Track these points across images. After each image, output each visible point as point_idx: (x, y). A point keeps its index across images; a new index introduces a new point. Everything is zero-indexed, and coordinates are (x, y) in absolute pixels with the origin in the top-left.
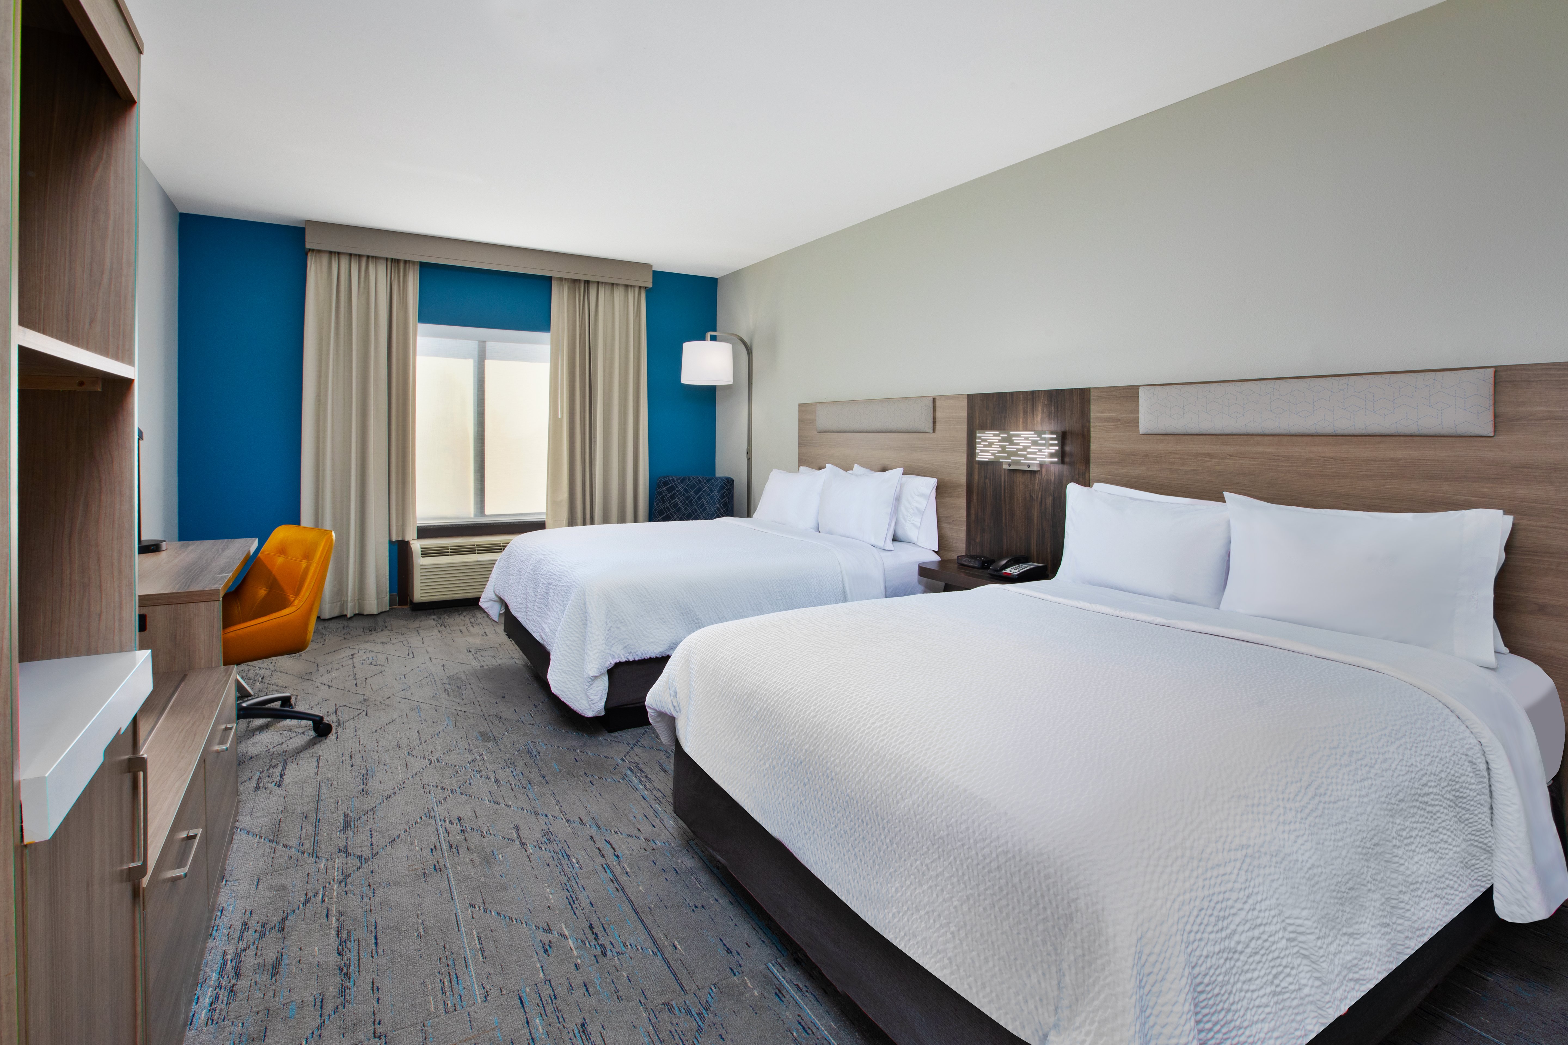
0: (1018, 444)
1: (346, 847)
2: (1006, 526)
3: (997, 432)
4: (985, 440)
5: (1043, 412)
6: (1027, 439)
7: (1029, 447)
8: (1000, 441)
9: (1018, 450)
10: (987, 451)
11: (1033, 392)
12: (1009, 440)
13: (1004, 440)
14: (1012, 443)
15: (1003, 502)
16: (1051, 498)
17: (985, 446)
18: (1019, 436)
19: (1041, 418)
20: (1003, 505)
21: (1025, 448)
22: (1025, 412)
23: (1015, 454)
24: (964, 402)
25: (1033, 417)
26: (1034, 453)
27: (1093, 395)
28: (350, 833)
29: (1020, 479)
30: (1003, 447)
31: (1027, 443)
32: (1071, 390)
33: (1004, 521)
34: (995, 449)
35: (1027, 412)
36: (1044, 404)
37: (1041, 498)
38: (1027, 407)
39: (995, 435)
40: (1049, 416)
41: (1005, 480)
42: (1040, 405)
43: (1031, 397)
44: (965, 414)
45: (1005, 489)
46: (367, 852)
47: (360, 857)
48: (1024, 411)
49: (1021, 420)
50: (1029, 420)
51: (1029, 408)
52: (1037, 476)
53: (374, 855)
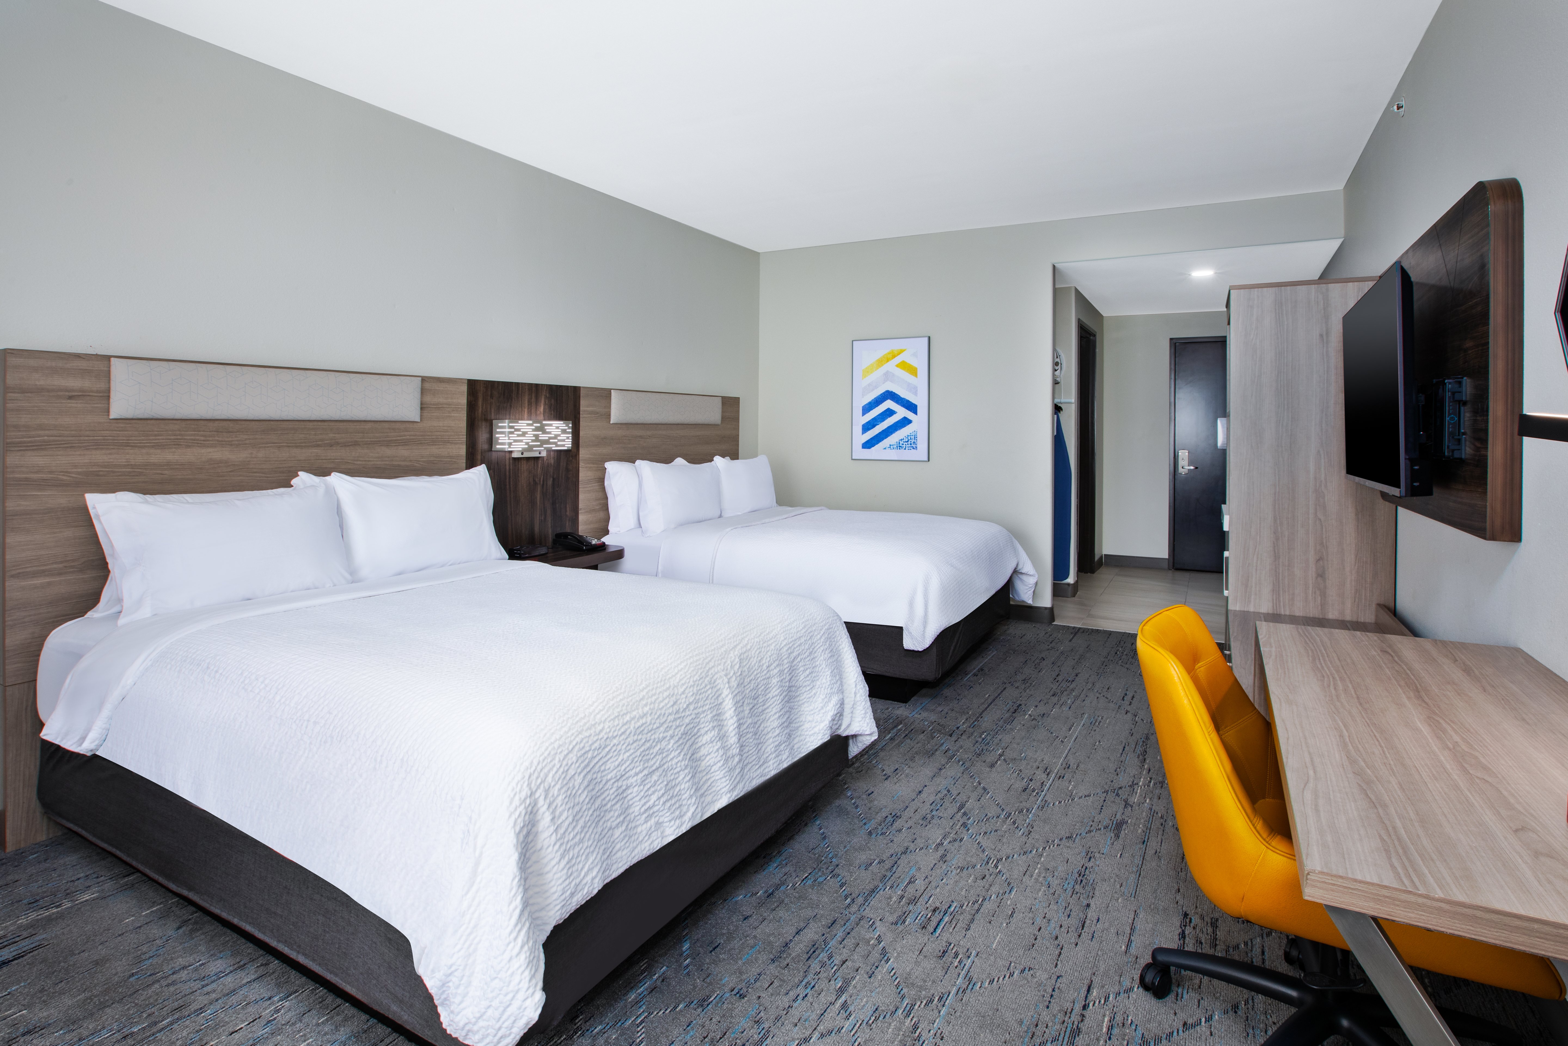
0: (549, 433)
1: (1126, 807)
2: (511, 514)
3: (531, 422)
4: (518, 430)
5: (545, 404)
6: (557, 428)
7: (559, 435)
8: (534, 430)
9: (550, 438)
10: (521, 441)
11: (537, 385)
12: (542, 429)
13: (537, 429)
14: (544, 432)
15: (508, 491)
16: (551, 479)
17: (519, 436)
18: (551, 425)
19: (544, 409)
20: (508, 494)
21: (556, 437)
22: (530, 403)
23: (547, 442)
24: (464, 388)
25: (536, 408)
26: (564, 440)
27: (582, 393)
28: (1119, 817)
29: (524, 466)
30: (537, 436)
31: (558, 432)
32: (567, 387)
33: (509, 509)
34: (529, 438)
35: (531, 403)
36: (546, 397)
37: (543, 481)
38: (531, 398)
39: (528, 425)
40: (550, 407)
41: (510, 469)
42: (543, 397)
43: (535, 389)
44: (465, 401)
45: (510, 478)
46: (1111, 796)
47: (1118, 795)
48: (528, 402)
49: (526, 410)
50: (533, 410)
51: (533, 400)
52: (540, 461)
53: (1107, 792)
